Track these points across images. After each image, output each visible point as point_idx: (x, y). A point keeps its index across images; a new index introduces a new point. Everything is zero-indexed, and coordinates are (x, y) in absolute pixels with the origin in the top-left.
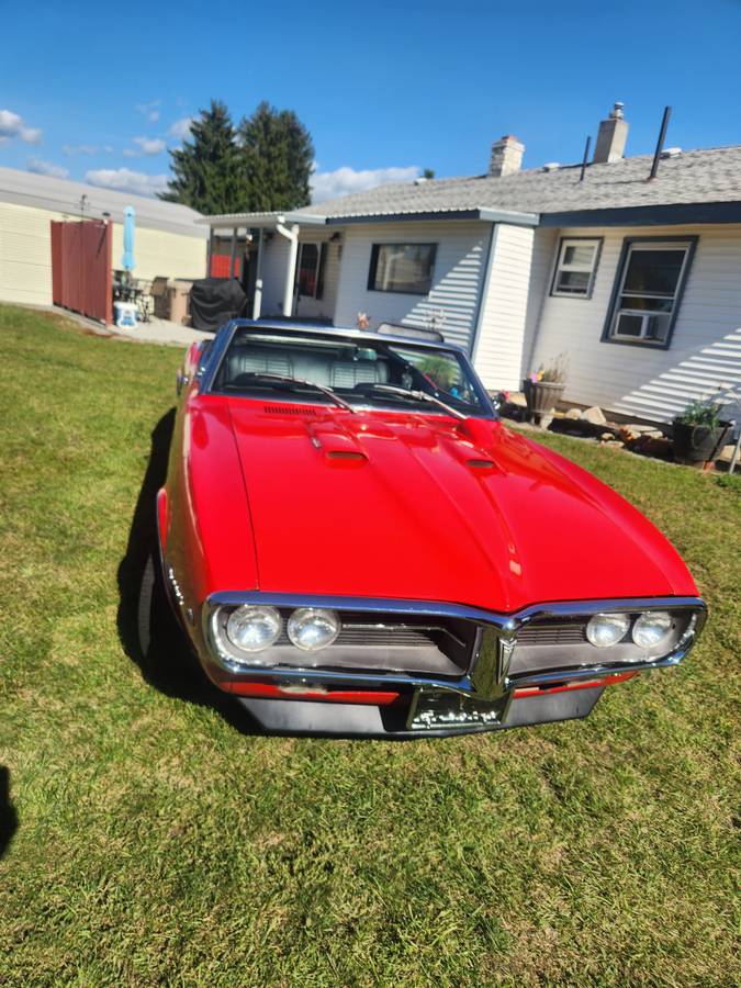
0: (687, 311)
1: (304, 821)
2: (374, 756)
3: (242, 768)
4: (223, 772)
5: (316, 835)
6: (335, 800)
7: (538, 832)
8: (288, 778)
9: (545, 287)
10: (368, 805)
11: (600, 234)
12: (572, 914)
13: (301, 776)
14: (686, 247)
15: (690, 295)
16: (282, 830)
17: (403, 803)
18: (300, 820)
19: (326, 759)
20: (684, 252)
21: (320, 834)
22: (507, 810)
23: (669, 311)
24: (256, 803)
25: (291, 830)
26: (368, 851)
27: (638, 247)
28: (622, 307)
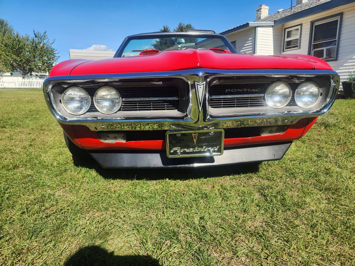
0: (343, 43)
9: (281, 49)
11: (300, 23)
14: (338, 18)
15: (343, 37)
20: (338, 20)
23: (335, 45)
27: (317, 24)
28: (314, 48)
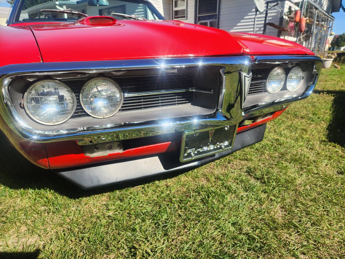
1: (126, 240)
2: (159, 189)
3: (75, 219)
4: (61, 225)
5: (137, 247)
6: (143, 220)
7: (264, 202)
8: (109, 217)
10: (165, 217)
12: (308, 242)
13: (117, 213)
16: (112, 251)
17: (185, 209)
18: (123, 240)
19: (130, 198)
21: (140, 245)
22: (242, 196)
23: (216, 19)
24: (88, 238)
25: (118, 249)
26: (176, 246)
28: (199, 20)
